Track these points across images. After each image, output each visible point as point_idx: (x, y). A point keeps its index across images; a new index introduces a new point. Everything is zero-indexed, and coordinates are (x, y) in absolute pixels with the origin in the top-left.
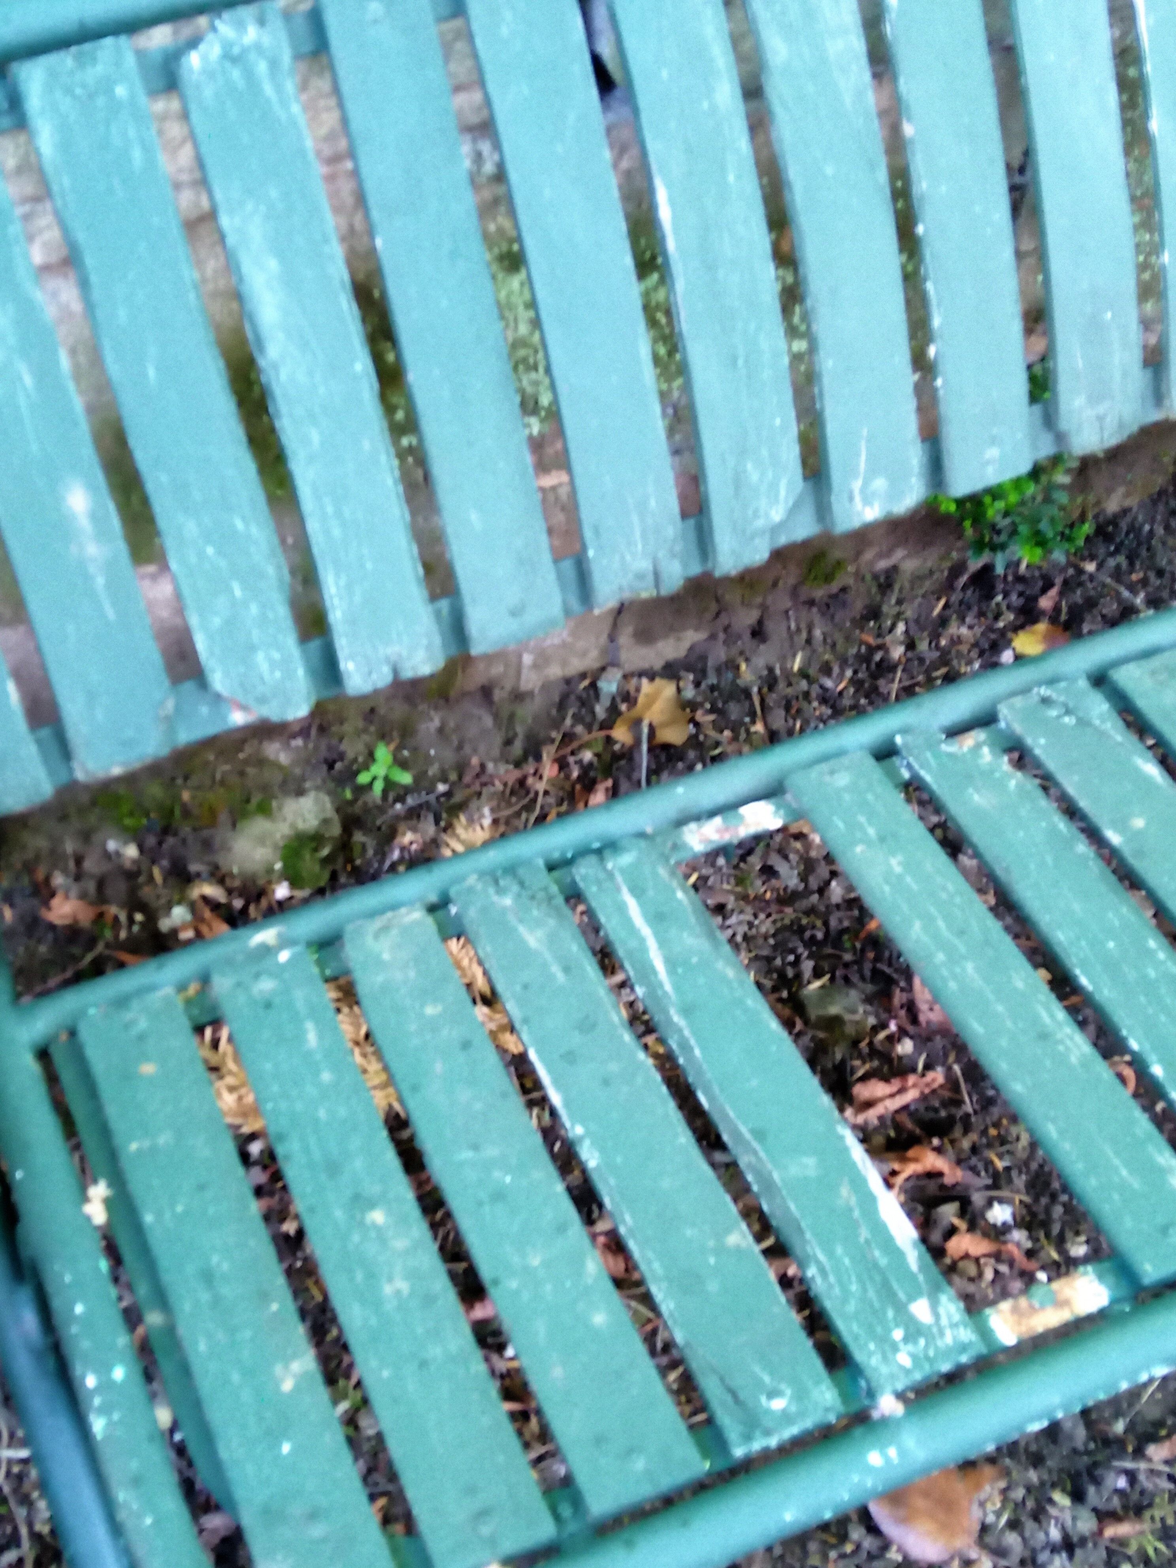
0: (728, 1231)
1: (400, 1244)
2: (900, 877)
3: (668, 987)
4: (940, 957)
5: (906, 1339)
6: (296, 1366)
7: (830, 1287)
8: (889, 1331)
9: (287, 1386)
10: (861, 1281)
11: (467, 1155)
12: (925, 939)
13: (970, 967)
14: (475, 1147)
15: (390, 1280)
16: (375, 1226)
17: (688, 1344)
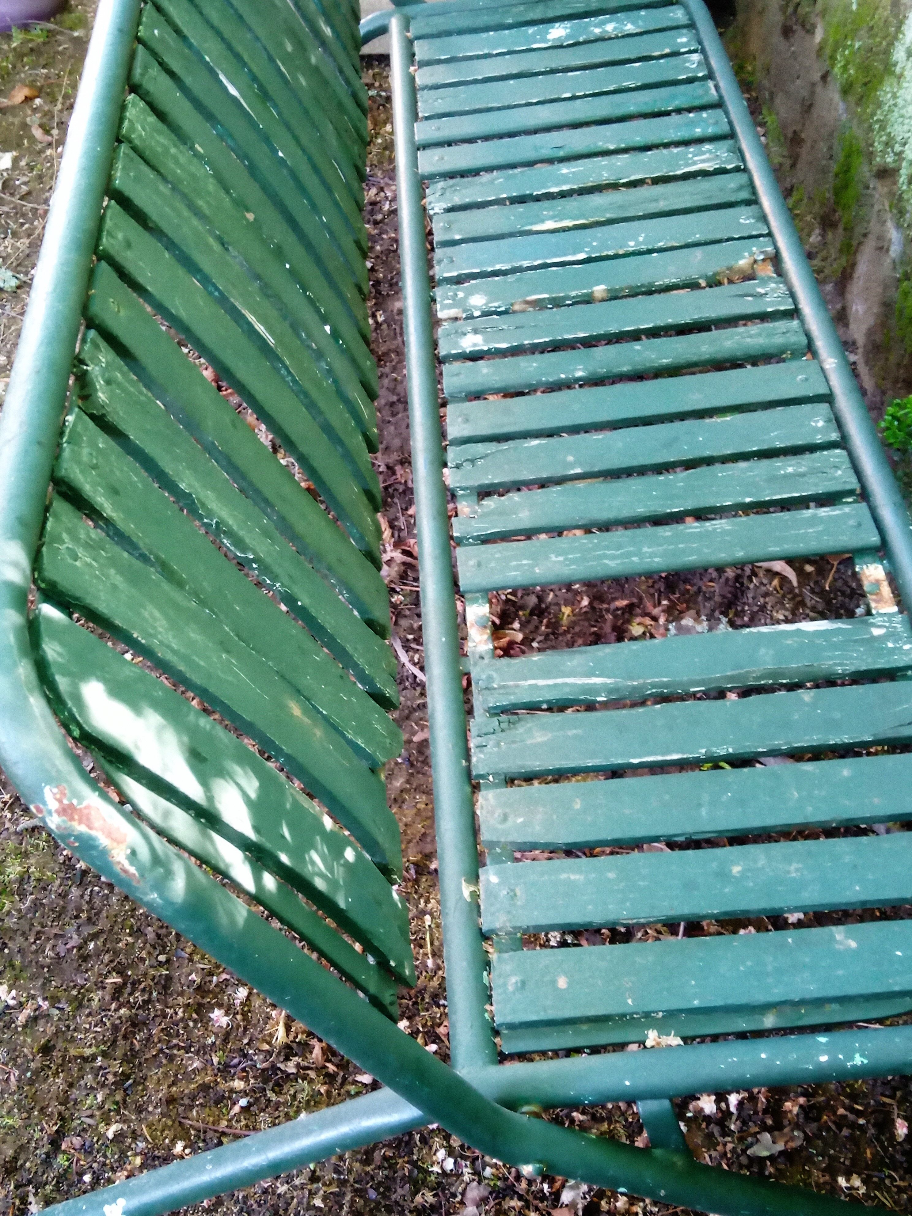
0: (802, 700)
1: (762, 862)
2: (566, 559)
3: (609, 681)
4: (635, 559)
5: (895, 641)
6: (838, 937)
7: (852, 664)
8: (887, 648)
9: (853, 944)
10: (852, 651)
11: (704, 811)
12: (619, 561)
13: (645, 549)
14: (700, 805)
15: (788, 872)
16: (742, 872)
17: (874, 735)
